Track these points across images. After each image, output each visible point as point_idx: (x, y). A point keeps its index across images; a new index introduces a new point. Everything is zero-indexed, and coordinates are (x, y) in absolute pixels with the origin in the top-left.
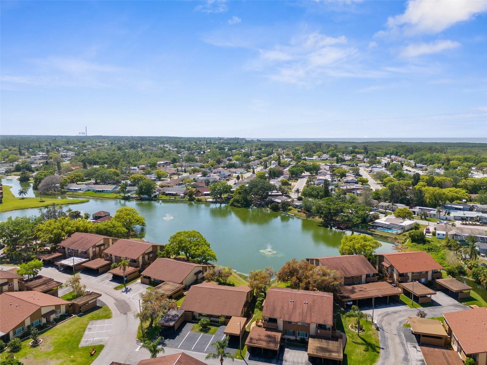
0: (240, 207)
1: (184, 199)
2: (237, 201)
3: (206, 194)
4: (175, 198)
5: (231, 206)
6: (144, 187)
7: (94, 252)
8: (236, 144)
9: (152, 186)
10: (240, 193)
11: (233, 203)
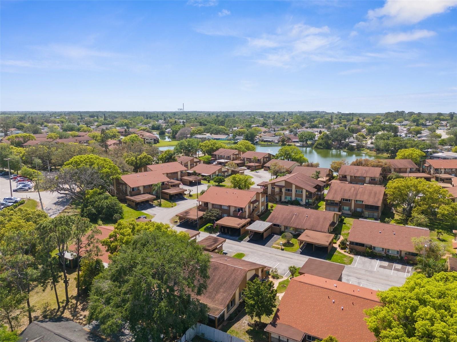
0: (322, 149)
1: (278, 144)
2: (320, 144)
3: (294, 141)
4: (271, 144)
5: (315, 148)
6: (249, 135)
7: (233, 158)
8: (317, 114)
9: (255, 134)
10: (322, 139)
11: (316, 146)
